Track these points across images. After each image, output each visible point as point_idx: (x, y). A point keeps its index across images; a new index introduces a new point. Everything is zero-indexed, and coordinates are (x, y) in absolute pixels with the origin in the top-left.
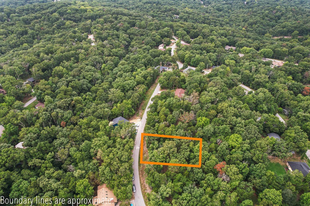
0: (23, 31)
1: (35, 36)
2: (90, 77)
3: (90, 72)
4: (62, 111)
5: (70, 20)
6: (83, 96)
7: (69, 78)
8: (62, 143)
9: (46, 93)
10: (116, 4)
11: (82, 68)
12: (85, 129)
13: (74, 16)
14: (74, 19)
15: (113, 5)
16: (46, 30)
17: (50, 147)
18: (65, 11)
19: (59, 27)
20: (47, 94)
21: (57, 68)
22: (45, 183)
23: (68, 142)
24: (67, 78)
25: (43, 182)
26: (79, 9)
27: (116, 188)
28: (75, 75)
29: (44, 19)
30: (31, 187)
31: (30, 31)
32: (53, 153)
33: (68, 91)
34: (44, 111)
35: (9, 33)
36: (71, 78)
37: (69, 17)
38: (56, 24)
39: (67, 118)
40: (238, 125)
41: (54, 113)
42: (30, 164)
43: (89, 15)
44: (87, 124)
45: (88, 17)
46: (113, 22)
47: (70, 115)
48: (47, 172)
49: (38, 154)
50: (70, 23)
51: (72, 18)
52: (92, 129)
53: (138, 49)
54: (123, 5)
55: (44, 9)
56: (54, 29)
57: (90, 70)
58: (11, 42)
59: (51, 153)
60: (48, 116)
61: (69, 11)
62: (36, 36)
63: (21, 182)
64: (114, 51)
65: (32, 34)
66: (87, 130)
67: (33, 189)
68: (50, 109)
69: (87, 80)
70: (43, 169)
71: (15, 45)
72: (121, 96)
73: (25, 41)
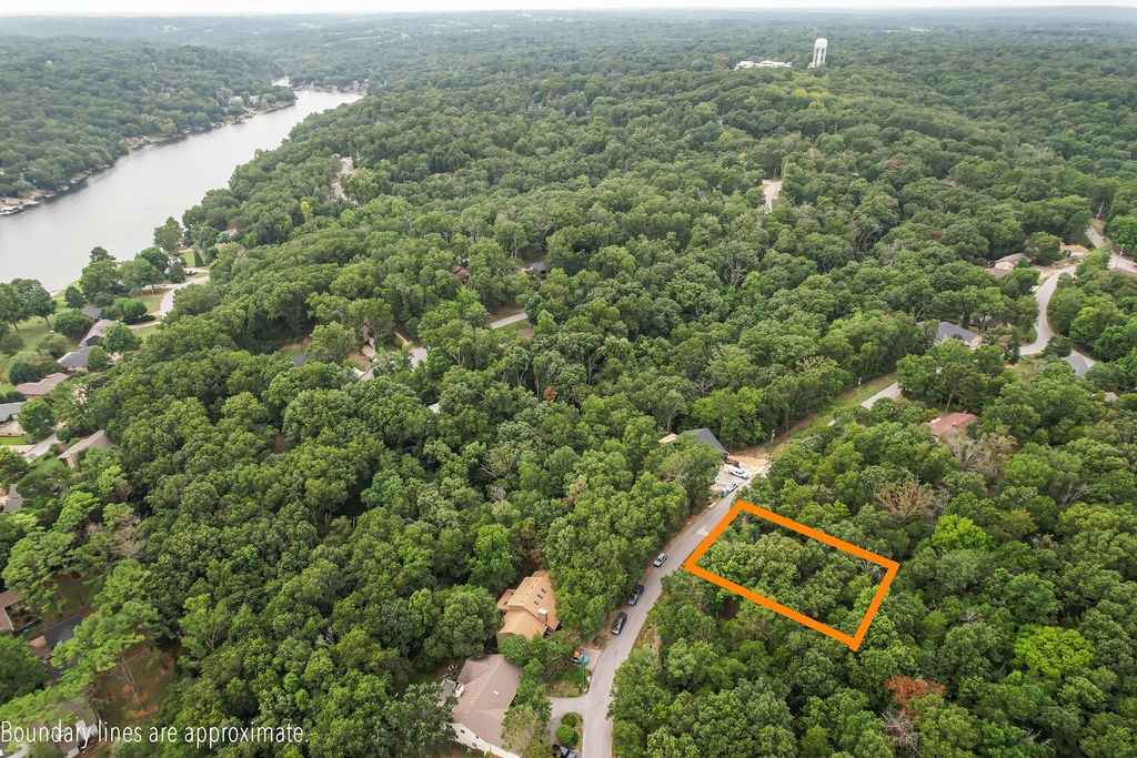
0: (595, 144)
1: (618, 159)
2: (691, 296)
3: (699, 282)
4: (563, 360)
5: (742, 126)
6: (642, 343)
7: (629, 284)
8: (515, 435)
9: (548, 303)
10: (934, 93)
11: (679, 267)
12: (587, 422)
13: (756, 118)
14: (756, 124)
15: (918, 95)
16: (657, 146)
17: (485, 431)
18: (741, 100)
19: (696, 145)
20: (550, 310)
21: (612, 250)
22: (428, 498)
23: (529, 437)
24: (625, 283)
25: (428, 494)
26: (786, 96)
27: (565, 588)
28: (650, 281)
29: (670, 115)
30: (401, 494)
31: (612, 144)
32: (484, 446)
33: (605, 318)
34: (520, 345)
35: (562, 145)
36: (635, 284)
37: (742, 118)
38: (693, 133)
39: (565, 381)
40: (1105, 602)
41: (540, 359)
42: (428, 448)
43: (804, 120)
44: (601, 412)
45: (800, 124)
46: (870, 149)
47: (577, 377)
48: (447, 480)
49: (452, 434)
50: (735, 137)
51: (750, 123)
52: (604, 429)
53: (904, 252)
54: (959, 99)
55: (685, 89)
56: (680, 147)
57: (702, 276)
58: (553, 167)
59: (481, 444)
60: (525, 360)
61: (752, 99)
62: (619, 161)
63: (392, 475)
64: (813, 239)
65: (615, 152)
66: (592, 427)
67: (401, 500)
68: (536, 346)
69: (680, 302)
70: (444, 470)
71: (560, 176)
72: (741, 371)
73: (588, 169)
